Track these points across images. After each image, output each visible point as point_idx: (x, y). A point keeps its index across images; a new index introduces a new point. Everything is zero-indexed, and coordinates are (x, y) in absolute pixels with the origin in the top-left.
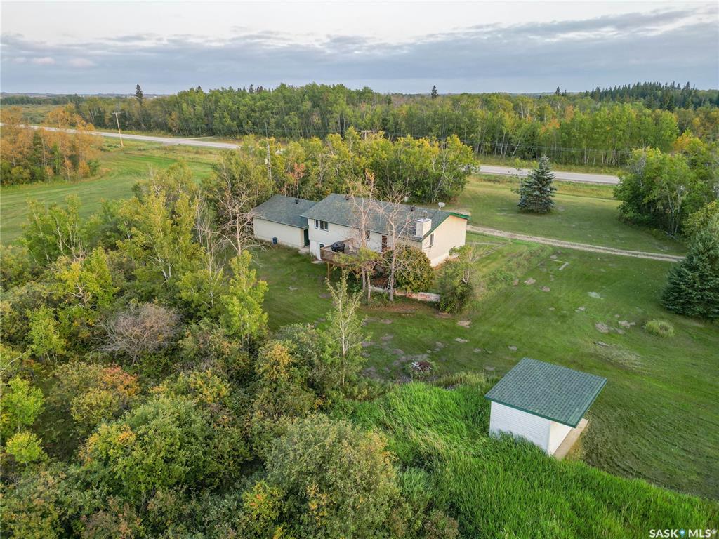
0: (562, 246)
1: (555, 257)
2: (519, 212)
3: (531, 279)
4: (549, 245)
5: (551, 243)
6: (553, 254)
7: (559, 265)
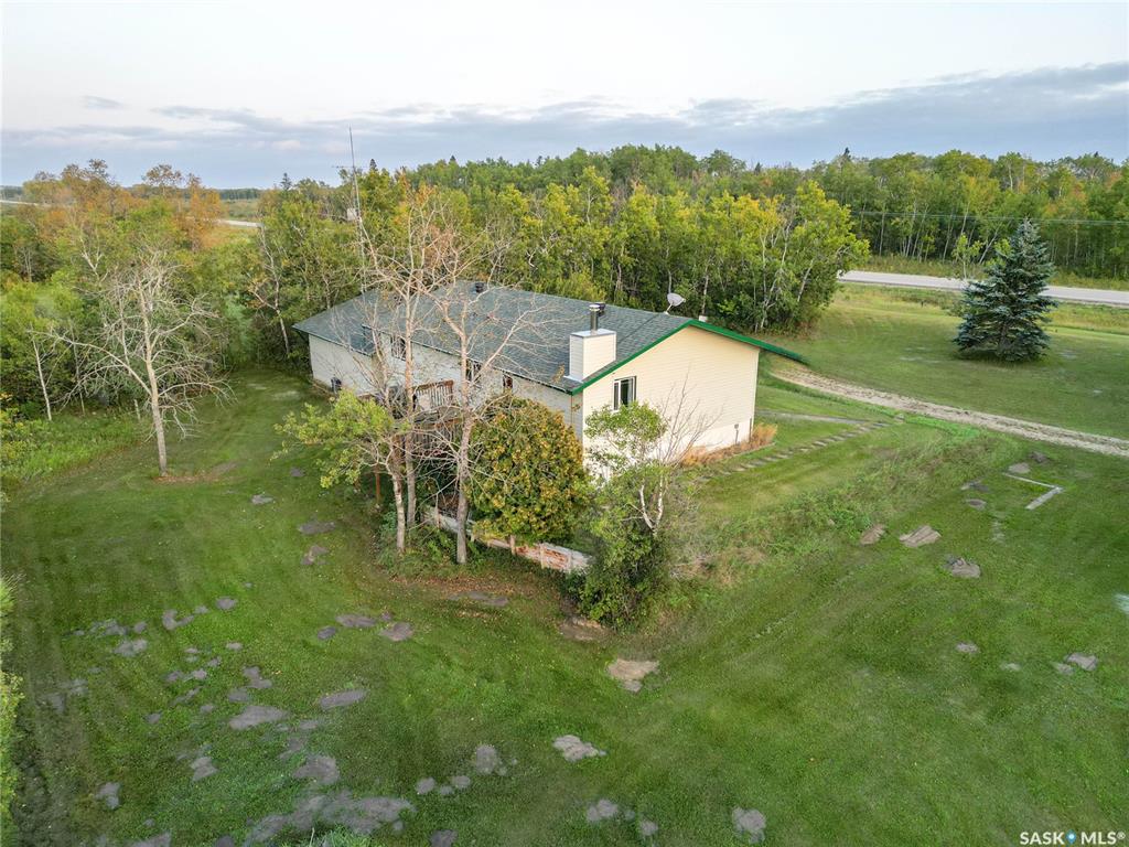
0: (1053, 439)
1: (1023, 469)
2: (957, 357)
3: (926, 529)
4: (1015, 437)
5: (1020, 431)
6: (1021, 461)
7: (1032, 492)
